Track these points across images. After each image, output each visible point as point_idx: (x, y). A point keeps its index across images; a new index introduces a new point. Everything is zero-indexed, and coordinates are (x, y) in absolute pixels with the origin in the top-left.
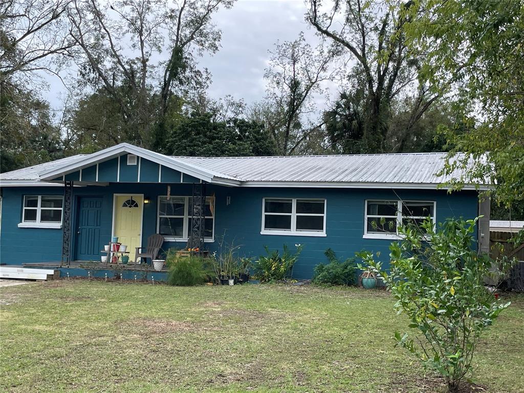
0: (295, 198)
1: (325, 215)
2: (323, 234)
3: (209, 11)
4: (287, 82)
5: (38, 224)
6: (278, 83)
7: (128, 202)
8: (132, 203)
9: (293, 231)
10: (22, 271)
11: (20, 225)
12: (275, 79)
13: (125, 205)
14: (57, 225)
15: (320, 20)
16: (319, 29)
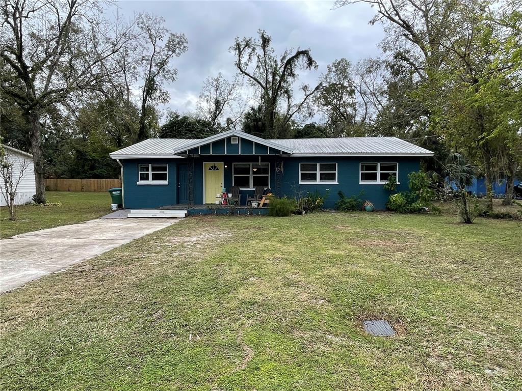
0: (318, 162)
1: (336, 172)
2: (336, 182)
3: (168, 57)
4: (213, 101)
5: (150, 182)
6: (207, 101)
7: (212, 167)
8: (214, 168)
9: (318, 182)
10: (163, 212)
11: (138, 183)
12: (206, 99)
13: (210, 169)
14: (165, 182)
15: (242, 66)
16: (241, 71)
